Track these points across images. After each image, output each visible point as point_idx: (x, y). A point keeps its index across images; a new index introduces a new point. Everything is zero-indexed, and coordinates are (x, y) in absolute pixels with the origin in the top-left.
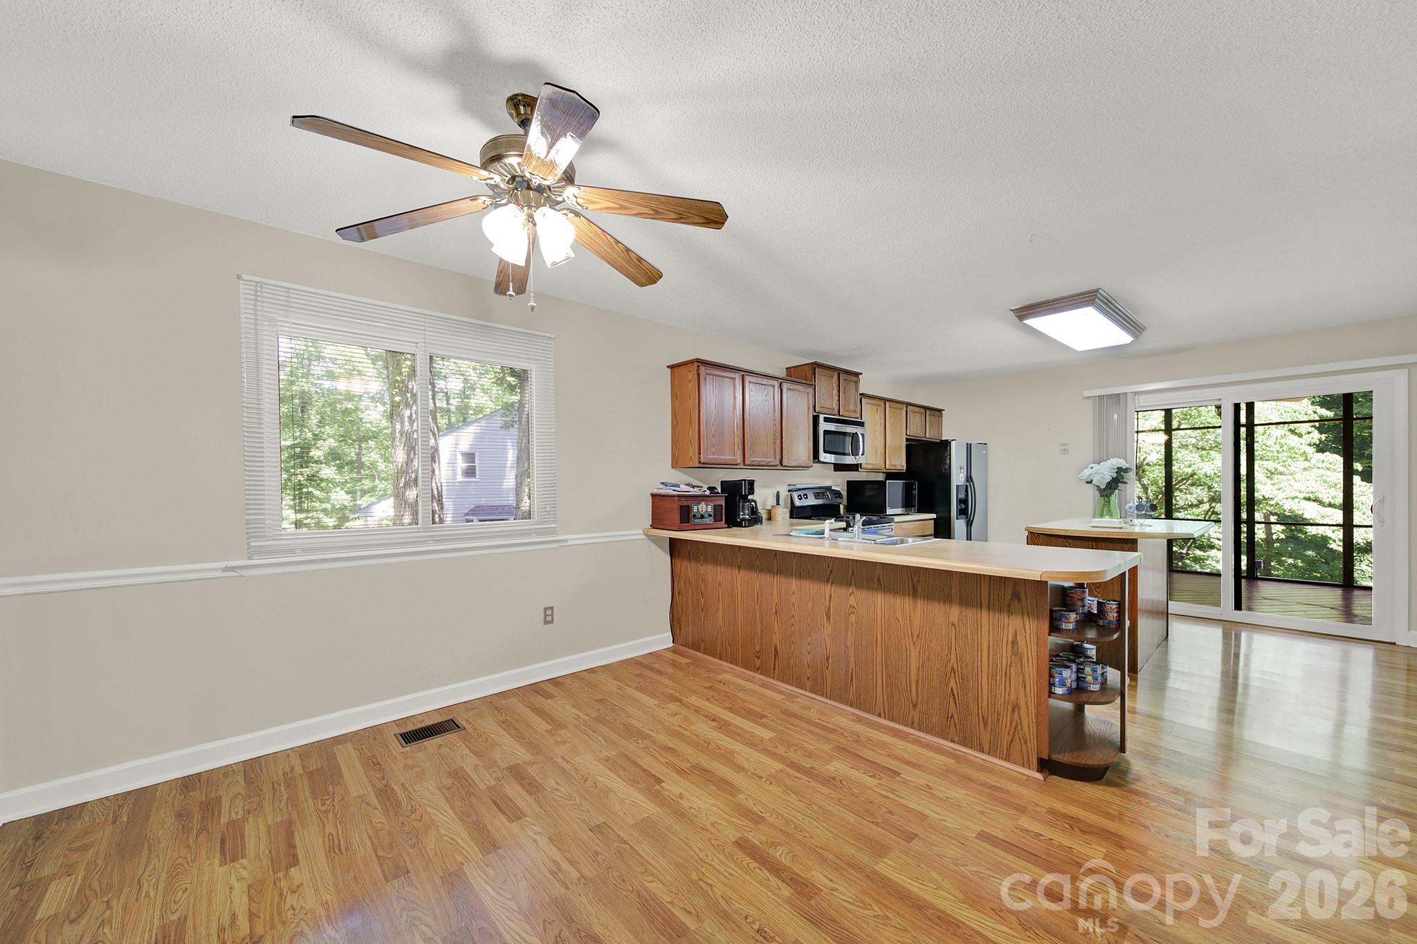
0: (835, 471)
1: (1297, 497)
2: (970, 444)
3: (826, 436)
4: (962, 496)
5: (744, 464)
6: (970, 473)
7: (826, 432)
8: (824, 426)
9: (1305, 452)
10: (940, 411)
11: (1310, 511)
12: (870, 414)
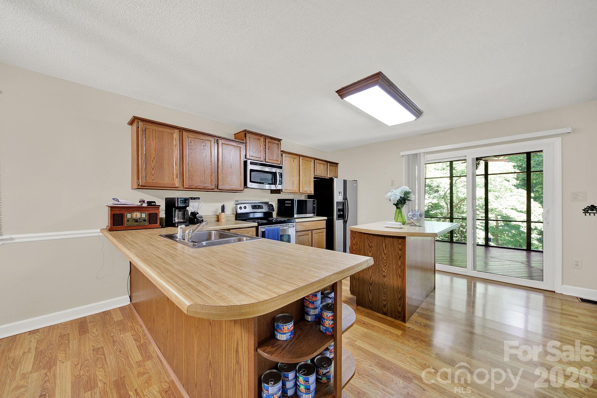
0: (271, 193)
1: (507, 208)
2: (346, 180)
3: (252, 173)
4: (341, 207)
5: (183, 188)
6: (346, 196)
7: (252, 171)
8: (250, 167)
9: (510, 188)
10: (337, 164)
11: (513, 215)
12: (287, 162)
